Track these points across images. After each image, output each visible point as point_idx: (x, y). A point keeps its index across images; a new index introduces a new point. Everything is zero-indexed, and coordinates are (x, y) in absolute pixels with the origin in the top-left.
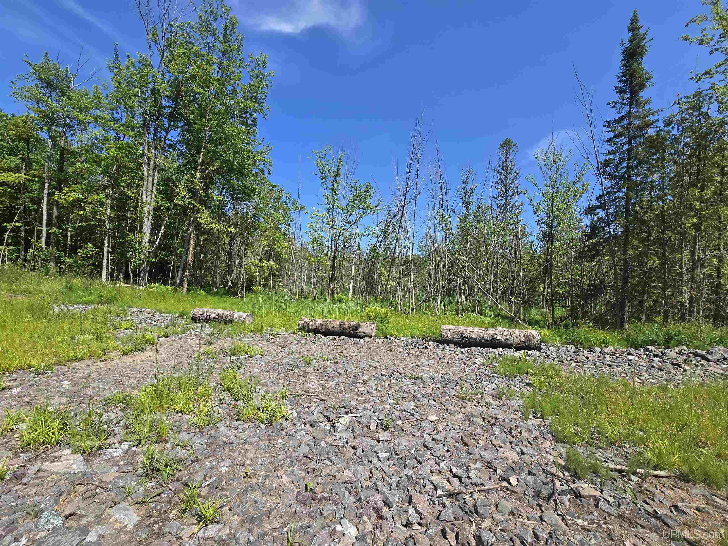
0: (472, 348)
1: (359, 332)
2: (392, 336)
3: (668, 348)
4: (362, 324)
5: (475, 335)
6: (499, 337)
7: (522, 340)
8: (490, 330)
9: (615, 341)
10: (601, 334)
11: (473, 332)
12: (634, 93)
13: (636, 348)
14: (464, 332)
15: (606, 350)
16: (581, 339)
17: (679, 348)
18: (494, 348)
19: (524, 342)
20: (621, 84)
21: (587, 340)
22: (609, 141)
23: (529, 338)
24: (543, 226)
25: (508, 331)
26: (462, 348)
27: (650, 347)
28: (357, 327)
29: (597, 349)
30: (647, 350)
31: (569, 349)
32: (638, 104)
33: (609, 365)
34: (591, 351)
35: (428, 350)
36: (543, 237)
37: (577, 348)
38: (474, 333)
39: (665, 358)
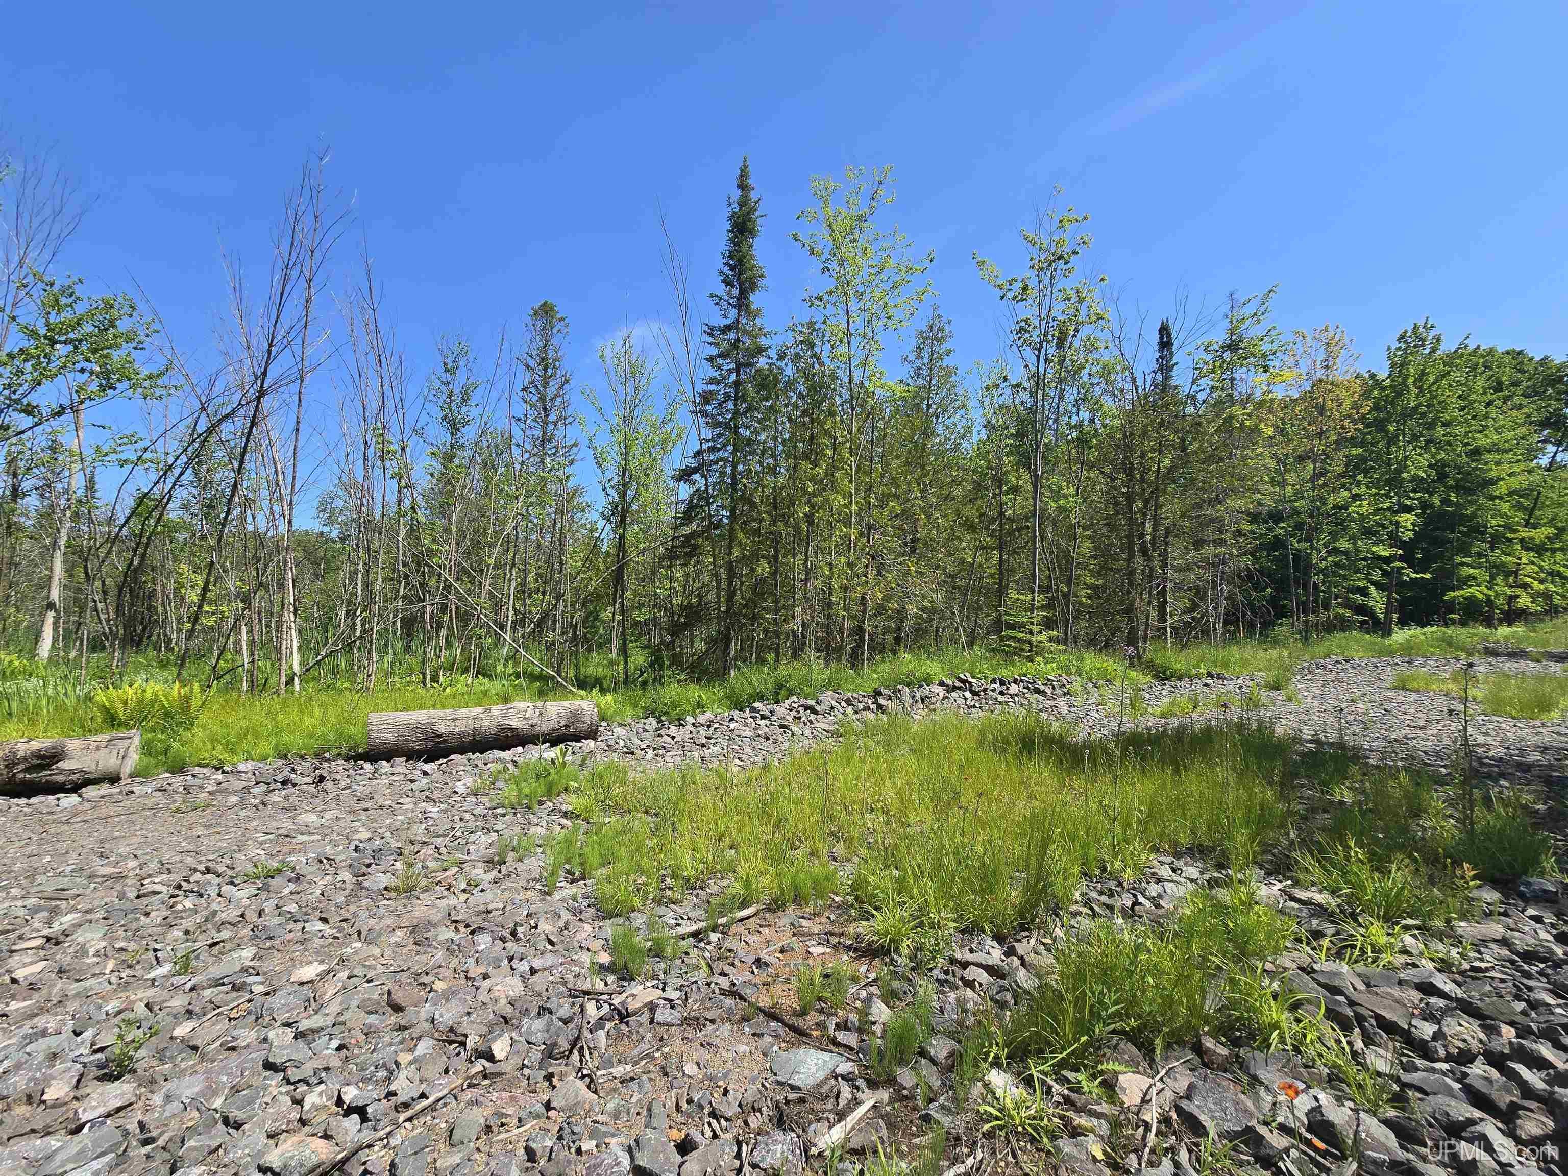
0: (452, 757)
1: (61, 772)
2: (207, 766)
3: (777, 702)
4: (73, 745)
5: (460, 728)
6: (515, 723)
7: (563, 723)
8: (496, 710)
9: (714, 701)
10: (695, 692)
11: (454, 720)
12: (743, 295)
13: (741, 710)
14: (433, 724)
15: (702, 719)
16: (666, 705)
17: (788, 702)
18: (503, 749)
19: (566, 726)
20: (727, 270)
21: (675, 705)
22: (711, 359)
23: (575, 716)
24: (611, 492)
25: (535, 707)
26: (426, 762)
27: (756, 705)
28: (50, 758)
29: (690, 719)
30: (754, 710)
31: (647, 727)
32: (748, 313)
33: (703, 746)
34: (681, 725)
35: (328, 785)
36: (613, 514)
37: (660, 721)
38: (458, 723)
39: (774, 718)
